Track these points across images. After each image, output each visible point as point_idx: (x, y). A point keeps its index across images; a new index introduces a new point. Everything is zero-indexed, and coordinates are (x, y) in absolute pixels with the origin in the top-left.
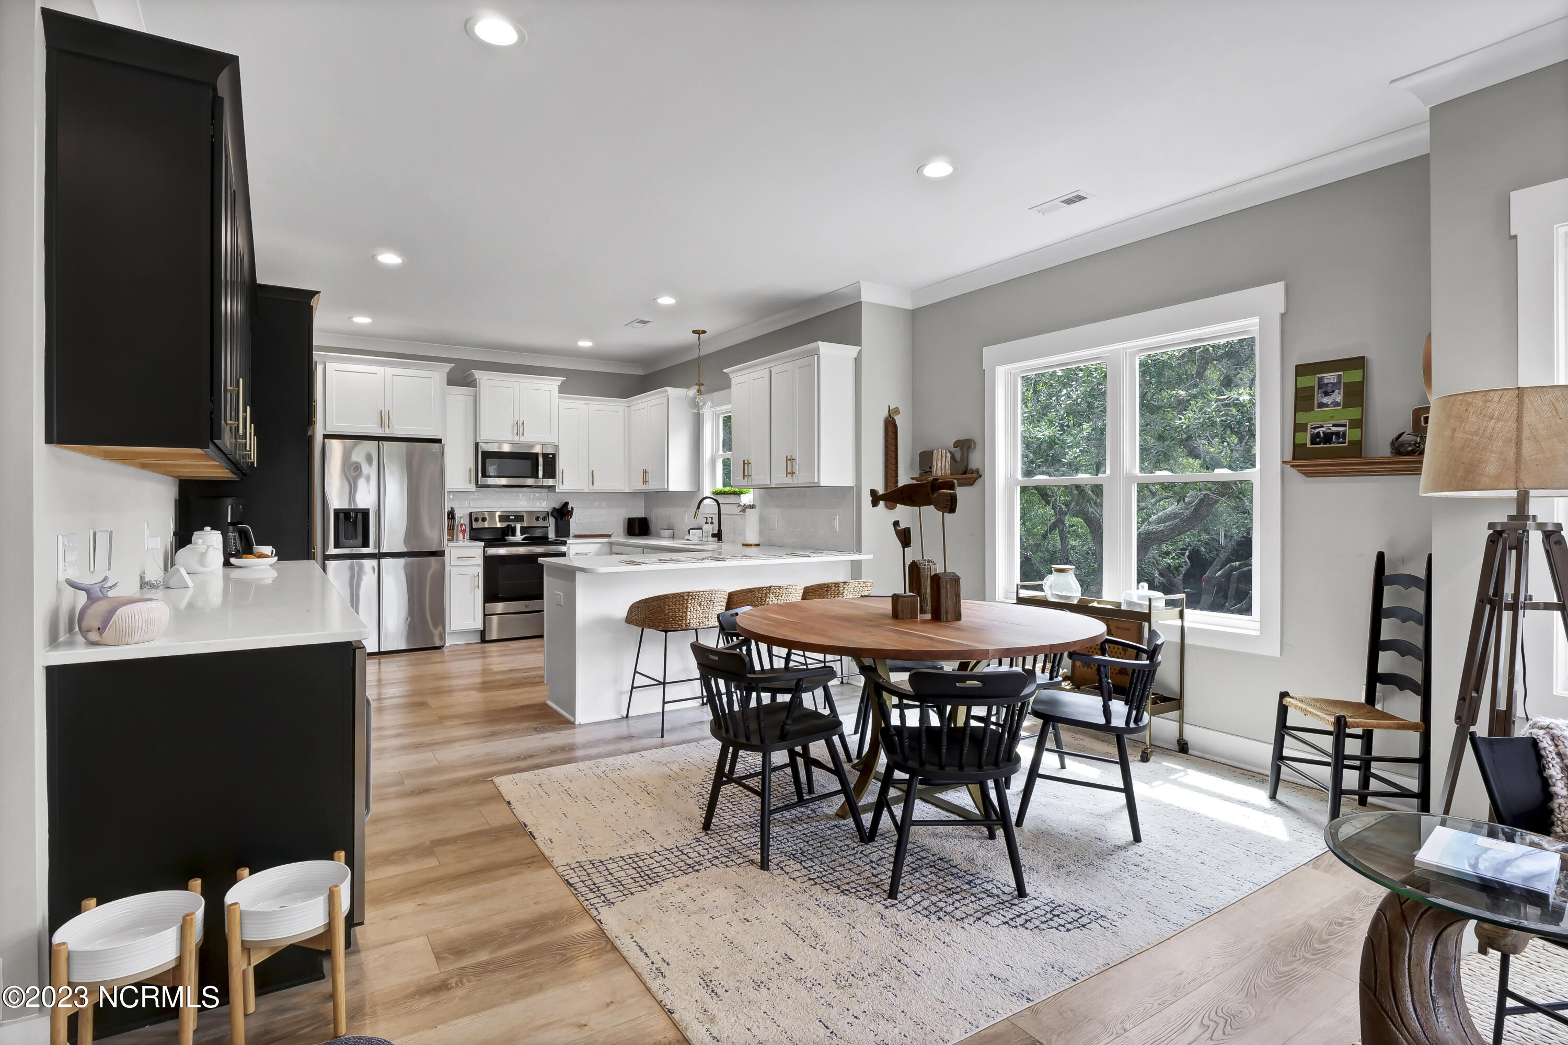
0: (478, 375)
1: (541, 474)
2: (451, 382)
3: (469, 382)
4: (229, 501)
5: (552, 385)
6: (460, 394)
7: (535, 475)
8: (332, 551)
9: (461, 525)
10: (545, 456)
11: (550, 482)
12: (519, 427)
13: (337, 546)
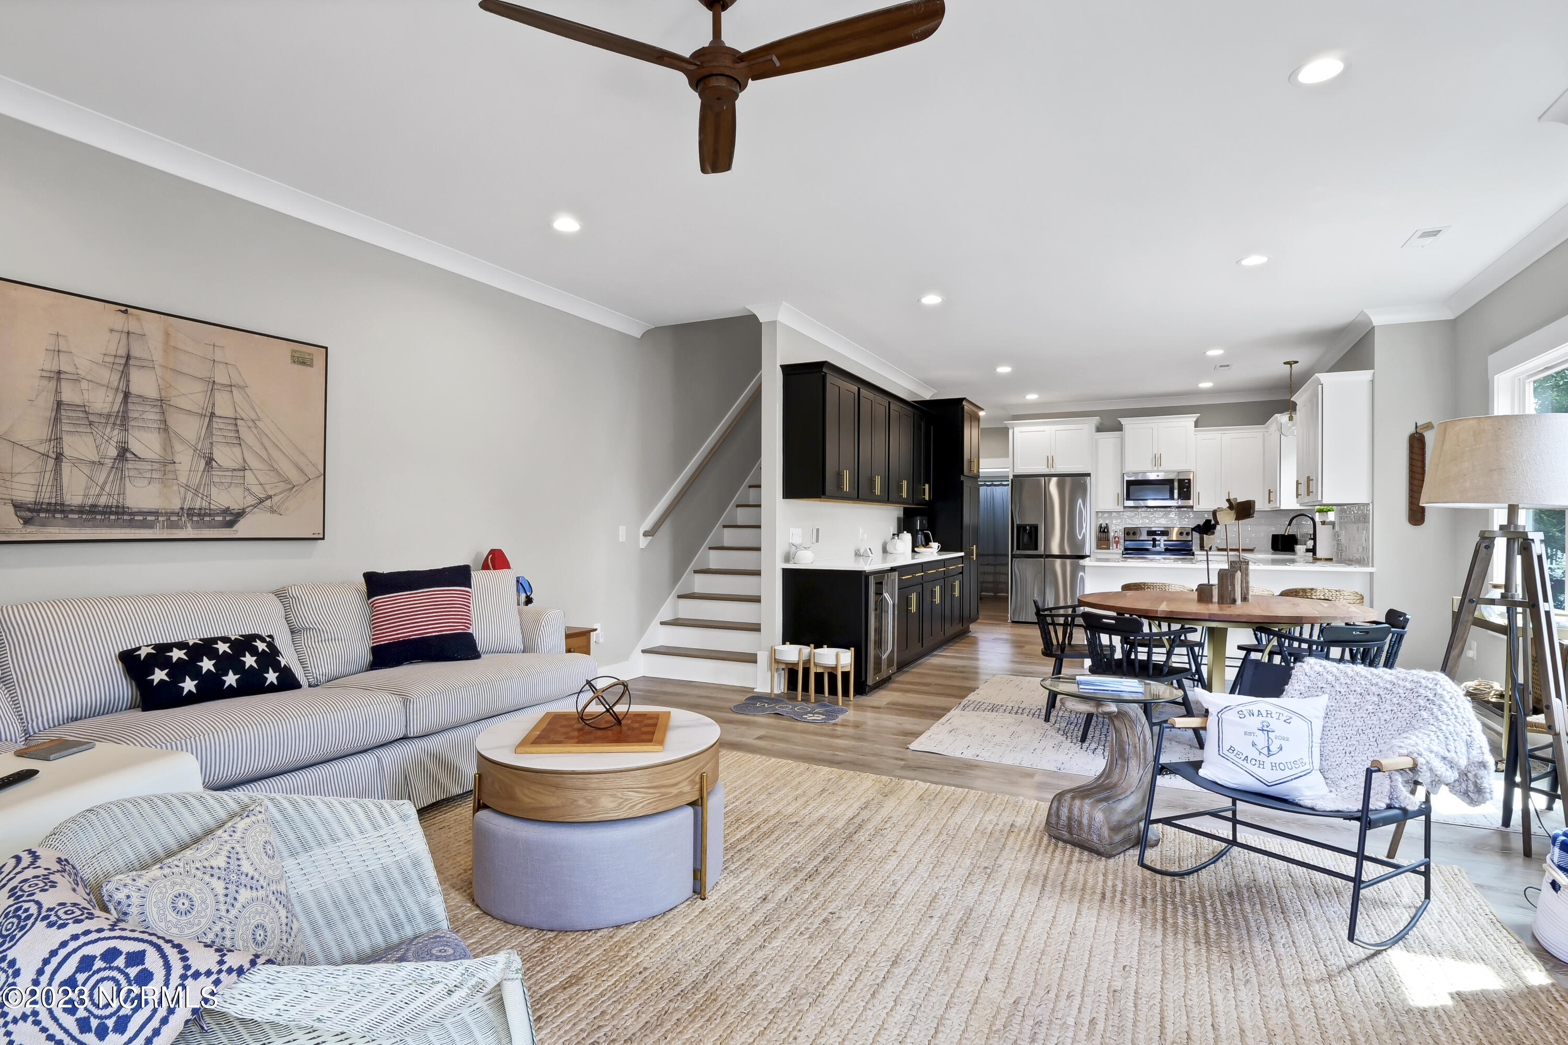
0: (1123, 421)
1: (1176, 496)
2: (1099, 429)
3: (1119, 428)
4: (918, 518)
5: (1189, 421)
6: (1109, 438)
7: (1172, 498)
8: (1016, 552)
9: (1115, 538)
10: (1181, 482)
11: (1186, 503)
12: (1157, 460)
13: (1018, 548)
